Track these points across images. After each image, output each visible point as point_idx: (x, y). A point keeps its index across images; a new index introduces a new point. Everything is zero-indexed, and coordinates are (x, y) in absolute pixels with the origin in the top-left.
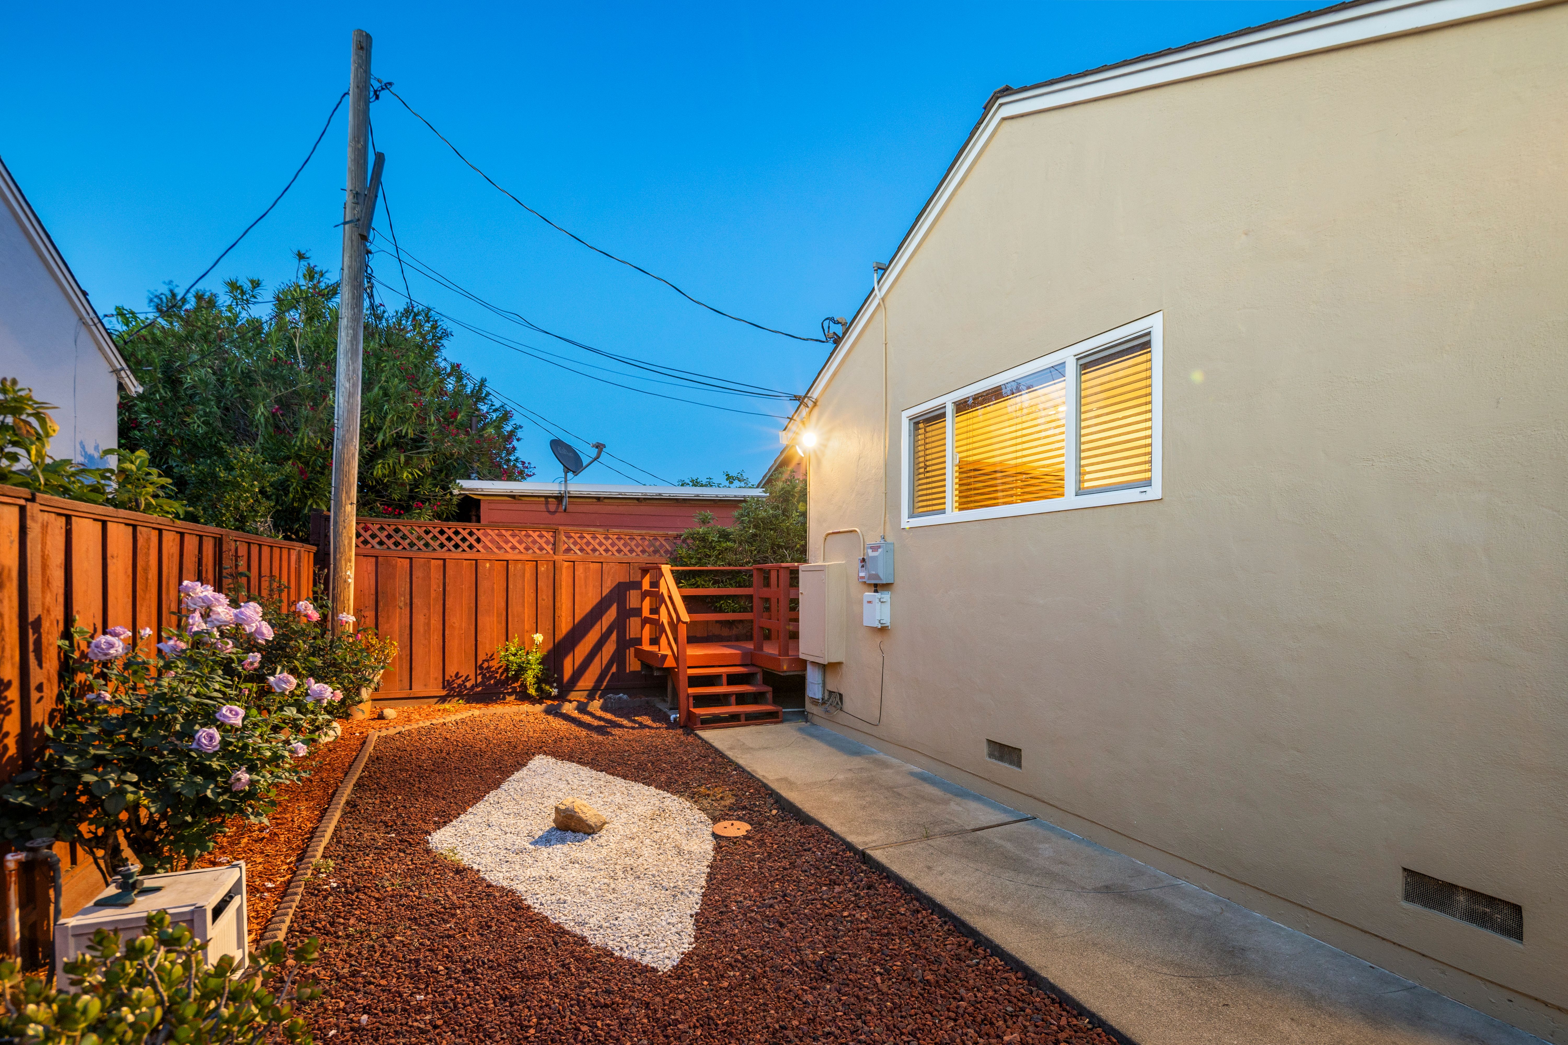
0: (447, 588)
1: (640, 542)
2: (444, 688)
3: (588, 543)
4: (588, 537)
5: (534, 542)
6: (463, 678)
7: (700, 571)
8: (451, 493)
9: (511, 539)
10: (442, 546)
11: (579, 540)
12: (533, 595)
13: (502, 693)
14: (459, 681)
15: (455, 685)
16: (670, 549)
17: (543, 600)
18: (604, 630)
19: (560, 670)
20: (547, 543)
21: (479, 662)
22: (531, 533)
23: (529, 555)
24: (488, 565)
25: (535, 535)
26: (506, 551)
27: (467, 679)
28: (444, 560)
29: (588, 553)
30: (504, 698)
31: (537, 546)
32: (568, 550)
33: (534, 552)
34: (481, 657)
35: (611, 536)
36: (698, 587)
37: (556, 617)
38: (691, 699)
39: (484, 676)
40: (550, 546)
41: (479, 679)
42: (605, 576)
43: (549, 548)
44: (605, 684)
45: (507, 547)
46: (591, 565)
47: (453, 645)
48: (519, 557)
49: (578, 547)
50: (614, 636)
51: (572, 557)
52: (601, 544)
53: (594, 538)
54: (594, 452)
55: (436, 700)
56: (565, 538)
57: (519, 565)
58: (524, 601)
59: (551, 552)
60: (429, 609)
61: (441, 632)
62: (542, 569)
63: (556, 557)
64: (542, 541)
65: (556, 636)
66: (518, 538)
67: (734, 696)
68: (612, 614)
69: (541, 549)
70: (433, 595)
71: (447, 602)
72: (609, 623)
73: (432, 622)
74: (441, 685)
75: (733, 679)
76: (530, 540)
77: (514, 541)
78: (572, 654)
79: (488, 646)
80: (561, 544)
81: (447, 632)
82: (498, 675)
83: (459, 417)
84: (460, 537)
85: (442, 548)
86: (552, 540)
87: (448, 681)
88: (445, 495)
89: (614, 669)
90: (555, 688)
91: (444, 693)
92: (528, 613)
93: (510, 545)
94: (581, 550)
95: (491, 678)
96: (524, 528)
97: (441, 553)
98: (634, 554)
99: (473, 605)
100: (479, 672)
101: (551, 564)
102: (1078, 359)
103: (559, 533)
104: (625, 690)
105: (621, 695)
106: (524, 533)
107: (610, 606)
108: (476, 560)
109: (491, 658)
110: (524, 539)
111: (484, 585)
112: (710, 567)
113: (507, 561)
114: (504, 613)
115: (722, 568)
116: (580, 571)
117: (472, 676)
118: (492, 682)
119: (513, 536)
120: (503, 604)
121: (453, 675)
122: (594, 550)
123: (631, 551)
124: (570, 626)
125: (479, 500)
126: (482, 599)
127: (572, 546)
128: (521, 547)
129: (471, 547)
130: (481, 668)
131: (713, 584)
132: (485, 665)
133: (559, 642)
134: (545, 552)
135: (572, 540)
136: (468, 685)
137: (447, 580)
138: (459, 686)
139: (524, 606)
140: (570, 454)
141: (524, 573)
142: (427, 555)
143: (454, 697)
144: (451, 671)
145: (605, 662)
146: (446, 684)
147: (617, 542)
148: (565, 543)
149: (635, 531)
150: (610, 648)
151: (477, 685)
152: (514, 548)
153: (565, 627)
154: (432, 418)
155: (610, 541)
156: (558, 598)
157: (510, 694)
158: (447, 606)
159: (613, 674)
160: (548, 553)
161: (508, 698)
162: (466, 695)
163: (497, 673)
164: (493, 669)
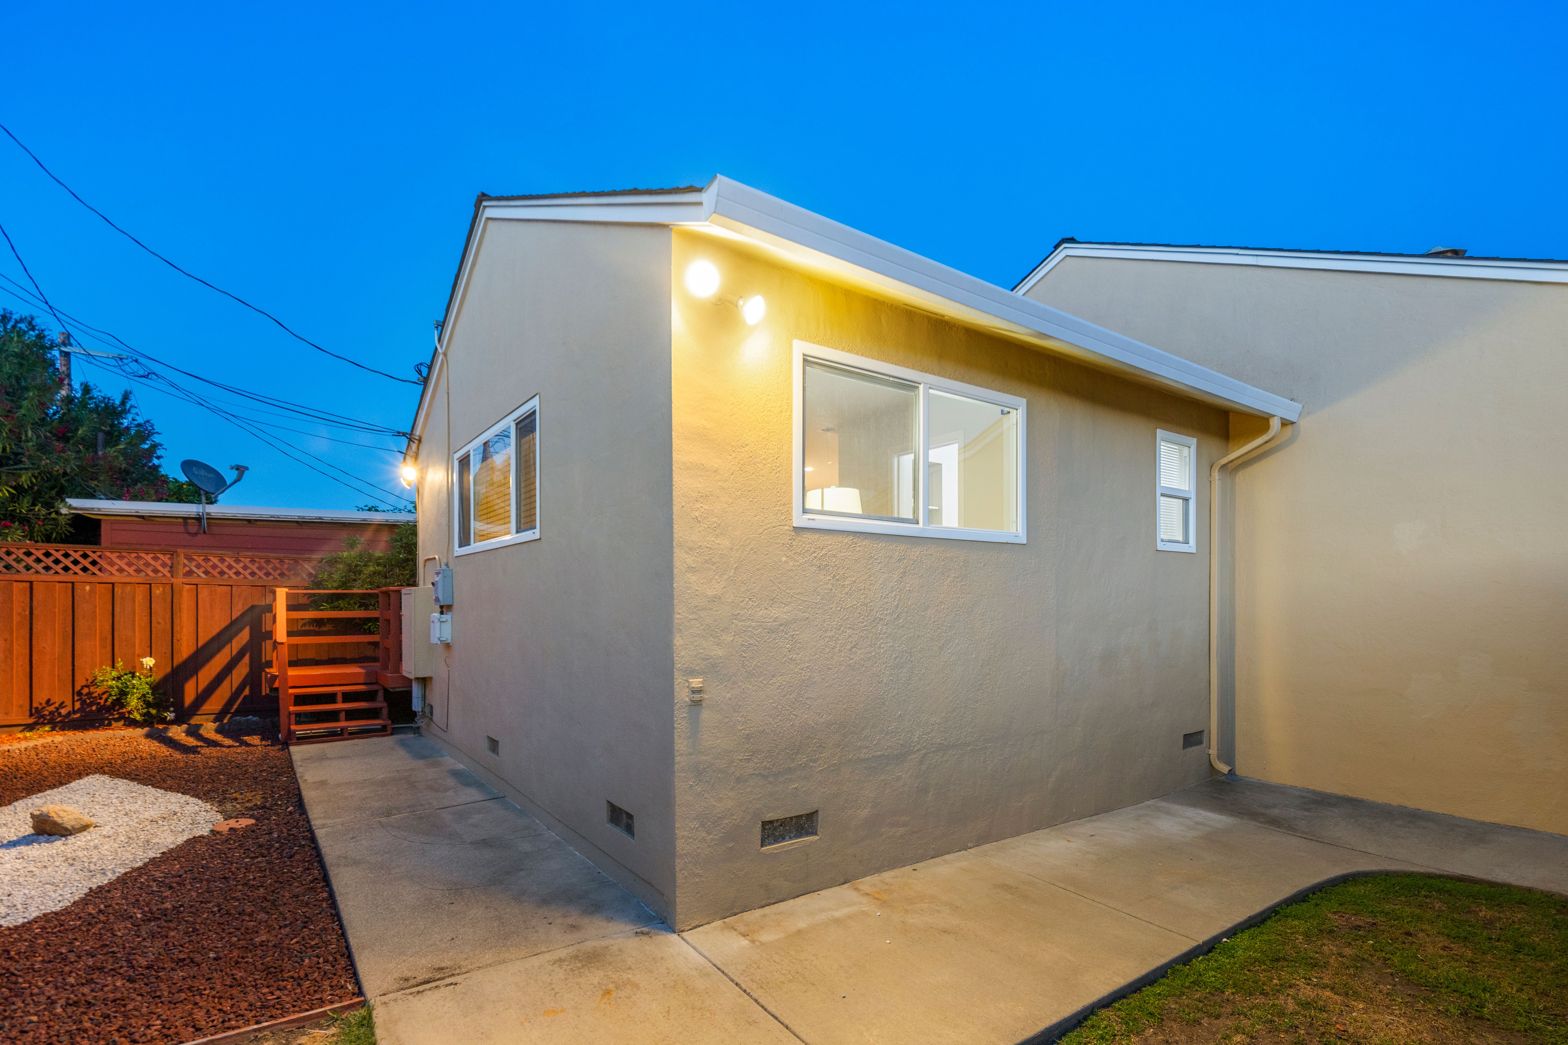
0: (35, 612)
1: (278, 566)
2: (31, 715)
3: (214, 567)
4: (215, 560)
5: (147, 564)
6: (57, 705)
7: (345, 594)
8: (57, 513)
9: (117, 561)
10: (28, 568)
11: (203, 563)
12: (146, 619)
13: (107, 719)
14: (52, 708)
15: (46, 713)
16: (313, 572)
17: (159, 623)
18: (234, 653)
19: (179, 693)
20: (164, 565)
21: (77, 688)
22: (143, 555)
23: (141, 577)
24: (88, 588)
25: (149, 558)
26: (112, 574)
27: (62, 706)
28: (31, 583)
29: (214, 576)
30: (110, 724)
31: (151, 568)
32: (190, 573)
33: (147, 575)
34: (79, 683)
35: (242, 559)
36: (341, 610)
37: (175, 641)
38: (293, 717)
39: (83, 702)
40: (168, 569)
41: (78, 705)
42: (235, 600)
43: (166, 571)
44: (235, 707)
45: (113, 570)
46: (219, 589)
47: (43, 672)
48: (128, 580)
49: (202, 569)
50: (246, 659)
51: (194, 580)
52: (230, 567)
53: (222, 560)
54: (235, 474)
55: (21, 728)
56: (186, 561)
57: (128, 588)
58: (134, 625)
59: (169, 575)
60: (12, 633)
61: (28, 657)
62: (157, 591)
63: (173, 580)
64: (157, 565)
65: (175, 660)
66: (126, 560)
67: (344, 713)
68: (244, 636)
69: (156, 571)
70: (16, 618)
71: (34, 626)
72: (240, 646)
73: (15, 646)
74: (28, 713)
75: (348, 697)
76: (142, 562)
77: (122, 564)
78: (195, 678)
79: (88, 671)
80: (181, 567)
81: (34, 658)
82: (102, 702)
83: (80, 432)
84: (52, 559)
85: (28, 570)
86: (169, 562)
87: (37, 708)
88: (50, 514)
89: (247, 692)
90: (171, 712)
91: (31, 721)
92: (139, 637)
93: (116, 567)
94: (206, 573)
95: (91, 704)
96: (135, 550)
97: (30, 576)
98: (271, 577)
99: (69, 629)
100: (76, 698)
101: (168, 587)
102: (517, 424)
103: (178, 556)
104: (254, 713)
105: (250, 717)
106: (134, 555)
107: (241, 630)
108: (73, 583)
109: (93, 683)
110: (135, 561)
111: (82, 608)
112: (355, 591)
113: (113, 584)
114: (110, 637)
115: (369, 591)
116: (204, 593)
117: (69, 703)
118: (94, 708)
119: (121, 558)
120: (108, 627)
121: (44, 702)
122: (222, 573)
123: (268, 574)
124: (193, 649)
125: (99, 520)
126: (80, 624)
127: (194, 569)
128: (131, 570)
129: (66, 569)
130: (79, 693)
131: (359, 607)
132: (85, 691)
133: (179, 667)
134: (160, 575)
135: (194, 563)
136: (63, 711)
137: (35, 603)
138: (51, 713)
139: (134, 630)
140: (211, 475)
141: (134, 597)
142: (8, 577)
143: (44, 724)
144: (40, 698)
145: (235, 686)
146: (35, 712)
147: (250, 565)
148: (185, 565)
149: (272, 555)
150: (242, 671)
151: (74, 712)
152: (121, 570)
153: (185, 650)
154: (30, 433)
155: (242, 564)
156: (176, 622)
157: (117, 720)
158: (34, 631)
159: (246, 697)
160: (164, 575)
161: (114, 724)
162: (60, 722)
163: (101, 698)
164: (96, 695)
